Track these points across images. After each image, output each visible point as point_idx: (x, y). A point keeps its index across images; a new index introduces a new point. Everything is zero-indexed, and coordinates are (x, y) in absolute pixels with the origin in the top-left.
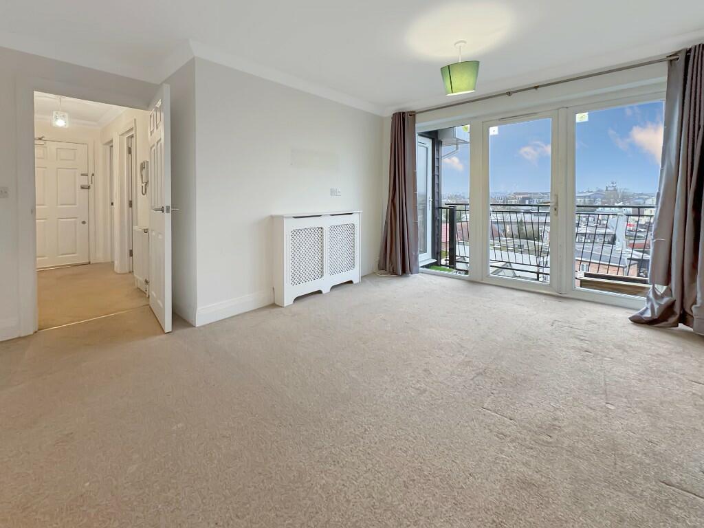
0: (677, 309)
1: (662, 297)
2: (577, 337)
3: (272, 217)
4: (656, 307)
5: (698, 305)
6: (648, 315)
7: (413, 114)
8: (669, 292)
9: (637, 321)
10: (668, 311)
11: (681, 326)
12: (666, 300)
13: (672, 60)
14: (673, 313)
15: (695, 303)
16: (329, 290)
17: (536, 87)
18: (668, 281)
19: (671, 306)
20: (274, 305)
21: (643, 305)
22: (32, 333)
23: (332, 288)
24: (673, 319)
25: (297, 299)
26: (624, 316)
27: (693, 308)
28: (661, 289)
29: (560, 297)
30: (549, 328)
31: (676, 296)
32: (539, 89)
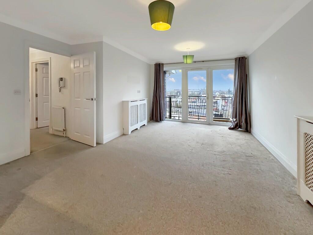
0: (238, 125)
1: (235, 122)
2: (219, 134)
3: (123, 102)
4: (234, 124)
5: (243, 123)
6: (232, 127)
7: (163, 64)
8: (236, 120)
9: (230, 129)
10: (236, 125)
11: (239, 129)
12: (236, 122)
13: (236, 59)
14: (238, 126)
15: (242, 122)
16: (139, 128)
17: (203, 61)
18: (236, 118)
19: (237, 124)
20: (124, 135)
21: (231, 125)
22: (29, 154)
23: (141, 127)
24: (237, 127)
25: (132, 131)
26: (227, 128)
27: (242, 124)
28: (235, 120)
29: (209, 124)
30: (211, 132)
31: (238, 121)
32: (204, 62)
